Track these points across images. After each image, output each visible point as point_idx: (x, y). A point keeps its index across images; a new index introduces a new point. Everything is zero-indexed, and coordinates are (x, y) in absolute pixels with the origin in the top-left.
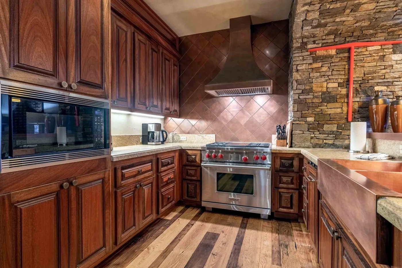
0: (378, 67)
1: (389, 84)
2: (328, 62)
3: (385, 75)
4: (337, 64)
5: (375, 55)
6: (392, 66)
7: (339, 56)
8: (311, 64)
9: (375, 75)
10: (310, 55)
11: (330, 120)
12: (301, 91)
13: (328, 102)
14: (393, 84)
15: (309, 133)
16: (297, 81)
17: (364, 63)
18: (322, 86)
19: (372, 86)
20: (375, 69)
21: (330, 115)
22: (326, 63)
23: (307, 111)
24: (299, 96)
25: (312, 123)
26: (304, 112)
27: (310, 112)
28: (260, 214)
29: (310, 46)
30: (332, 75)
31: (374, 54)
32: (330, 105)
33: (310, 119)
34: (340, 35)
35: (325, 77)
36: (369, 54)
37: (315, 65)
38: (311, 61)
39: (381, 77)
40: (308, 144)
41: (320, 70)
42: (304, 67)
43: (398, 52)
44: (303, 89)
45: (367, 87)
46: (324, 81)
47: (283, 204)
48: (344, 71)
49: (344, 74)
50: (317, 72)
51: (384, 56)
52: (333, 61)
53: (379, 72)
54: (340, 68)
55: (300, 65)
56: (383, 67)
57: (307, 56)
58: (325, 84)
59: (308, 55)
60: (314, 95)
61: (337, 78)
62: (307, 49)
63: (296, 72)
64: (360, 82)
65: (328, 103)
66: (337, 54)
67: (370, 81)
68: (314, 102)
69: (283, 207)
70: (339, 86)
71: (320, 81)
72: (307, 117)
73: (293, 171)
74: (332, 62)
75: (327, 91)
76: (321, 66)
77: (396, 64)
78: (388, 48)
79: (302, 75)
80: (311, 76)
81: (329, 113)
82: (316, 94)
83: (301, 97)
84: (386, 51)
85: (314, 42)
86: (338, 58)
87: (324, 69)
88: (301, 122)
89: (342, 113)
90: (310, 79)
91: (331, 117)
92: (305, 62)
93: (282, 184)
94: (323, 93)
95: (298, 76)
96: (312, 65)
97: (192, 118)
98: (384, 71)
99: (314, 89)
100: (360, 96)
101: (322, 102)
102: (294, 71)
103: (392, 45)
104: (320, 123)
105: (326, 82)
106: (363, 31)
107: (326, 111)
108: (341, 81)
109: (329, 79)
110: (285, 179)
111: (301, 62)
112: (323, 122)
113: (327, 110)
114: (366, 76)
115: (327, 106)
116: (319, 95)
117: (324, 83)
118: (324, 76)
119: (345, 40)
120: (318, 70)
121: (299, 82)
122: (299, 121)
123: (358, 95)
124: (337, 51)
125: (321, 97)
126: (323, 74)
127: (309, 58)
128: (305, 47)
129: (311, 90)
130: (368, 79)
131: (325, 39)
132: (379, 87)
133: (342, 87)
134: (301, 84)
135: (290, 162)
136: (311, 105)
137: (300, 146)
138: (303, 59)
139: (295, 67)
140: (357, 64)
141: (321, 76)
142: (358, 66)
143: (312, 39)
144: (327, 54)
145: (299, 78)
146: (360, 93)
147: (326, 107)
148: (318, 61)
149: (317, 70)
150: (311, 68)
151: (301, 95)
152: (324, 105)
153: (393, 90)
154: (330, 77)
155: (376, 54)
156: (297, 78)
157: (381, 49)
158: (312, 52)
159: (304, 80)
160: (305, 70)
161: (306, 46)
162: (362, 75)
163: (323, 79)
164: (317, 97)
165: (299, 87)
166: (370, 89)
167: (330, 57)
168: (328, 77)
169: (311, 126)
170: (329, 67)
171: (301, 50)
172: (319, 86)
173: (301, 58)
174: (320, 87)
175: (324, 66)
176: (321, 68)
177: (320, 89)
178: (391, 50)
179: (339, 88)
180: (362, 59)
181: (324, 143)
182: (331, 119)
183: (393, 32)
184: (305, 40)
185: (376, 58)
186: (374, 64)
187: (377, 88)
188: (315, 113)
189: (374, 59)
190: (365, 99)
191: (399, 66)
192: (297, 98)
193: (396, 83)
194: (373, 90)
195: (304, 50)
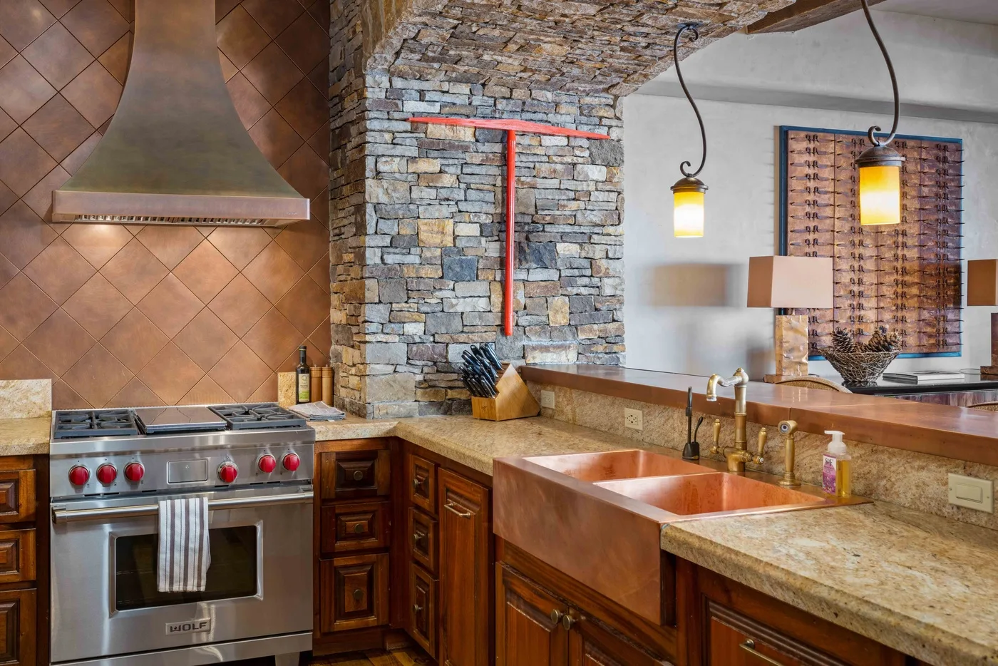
0: (563, 192)
1: (586, 240)
2: (456, 161)
3: (575, 216)
4: (477, 170)
5: (556, 161)
6: (589, 194)
7: (481, 147)
8: (413, 160)
9: (557, 213)
10: (411, 132)
11: (462, 332)
12: (387, 241)
13: (457, 279)
14: (592, 241)
15: (411, 369)
16: (376, 207)
17: (534, 176)
18: (443, 229)
19: (551, 242)
20: (557, 198)
21: (464, 316)
22: (451, 161)
23: (404, 304)
24: (385, 257)
25: (418, 340)
26: (397, 305)
27: (412, 305)
28: (274, 656)
29: (412, 106)
30: (466, 200)
31: (554, 158)
32: (462, 288)
33: (414, 329)
34: (484, 88)
35: (448, 205)
36: (546, 155)
37: (425, 166)
38: (414, 152)
39: (569, 219)
40: (408, 404)
41: (437, 182)
42: (395, 165)
43: (599, 162)
44: (393, 233)
45: (541, 242)
46: (448, 215)
47: (349, 606)
48: (493, 194)
49: (493, 200)
50: (429, 187)
51: (574, 165)
52: (469, 160)
53: (564, 206)
54: (483, 182)
55: (384, 159)
56: (572, 195)
57: (404, 135)
58: (449, 225)
59: (406, 132)
60: (423, 255)
61: (478, 210)
62: (403, 111)
63: (373, 178)
64: (526, 228)
65: (456, 282)
66: (477, 141)
67: (548, 228)
68: (423, 276)
69: (349, 616)
70: (481, 235)
71: (437, 215)
72: (404, 323)
73: (373, 495)
74: (466, 163)
75: (455, 246)
76: (441, 172)
77: (597, 190)
78: (581, 147)
79: (389, 191)
80: (414, 195)
81: (460, 309)
82: (427, 254)
83: (390, 259)
85: (422, 95)
86: (480, 154)
87: (448, 180)
88: (390, 338)
89: (490, 311)
90: (412, 207)
91: (465, 323)
92: (399, 150)
93: (344, 539)
94: (445, 251)
95: (380, 192)
96: (417, 163)
98: (574, 205)
99: (423, 236)
100: (527, 266)
101: (442, 278)
102: (368, 174)
103: (588, 139)
104: (439, 340)
105: (452, 221)
106: (533, 92)
107: (453, 306)
108: (486, 219)
109: (460, 211)
110: (353, 523)
111: (388, 149)
112: (446, 338)
113: (454, 301)
114: (540, 212)
115: (453, 290)
116: (435, 257)
117: (446, 221)
118: (448, 200)
119: (495, 105)
120: (432, 182)
121: (384, 211)
122: (384, 333)
123: (524, 263)
124: (477, 133)
125: (440, 262)
126: (444, 194)
127: (408, 142)
128: (397, 105)
129: (415, 240)
130: (544, 222)
131: (447, 92)
132: (566, 244)
133: (490, 238)
134: (388, 219)
135: (369, 464)
136: (414, 284)
137: (387, 413)
138: (394, 141)
139: (370, 162)
140: (523, 179)
141: (440, 200)
142: (523, 183)
143: (417, 85)
144: (452, 137)
145: (383, 199)
146: (528, 257)
147: (453, 294)
148: (432, 155)
149: (429, 179)
150: (414, 173)
151: (389, 253)
152: (448, 285)
153: (590, 255)
154: (463, 206)
155: (559, 158)
156: (377, 197)
157: (568, 145)
158: (417, 123)
159: (397, 206)
160: (397, 175)
161: (400, 103)
162: (532, 210)
163: (445, 210)
164: (425, 262)
165: (383, 225)
166: (548, 248)
167: (462, 146)
168: (457, 203)
169: (415, 348)
170: (458, 176)
171: (388, 113)
172: (436, 229)
173: (388, 137)
174: (437, 233)
175: (447, 173)
176: (440, 177)
177: (437, 239)
178: (586, 154)
179: (483, 240)
180: (532, 165)
181: (449, 399)
182: (465, 329)
183: (591, 107)
184: (398, 83)
185: (559, 167)
186: (555, 183)
187: (561, 247)
188: (425, 309)
189: (555, 171)
190: (538, 275)
191: (601, 196)
192: (378, 261)
193: (596, 238)
194: (553, 252)
195: (396, 115)
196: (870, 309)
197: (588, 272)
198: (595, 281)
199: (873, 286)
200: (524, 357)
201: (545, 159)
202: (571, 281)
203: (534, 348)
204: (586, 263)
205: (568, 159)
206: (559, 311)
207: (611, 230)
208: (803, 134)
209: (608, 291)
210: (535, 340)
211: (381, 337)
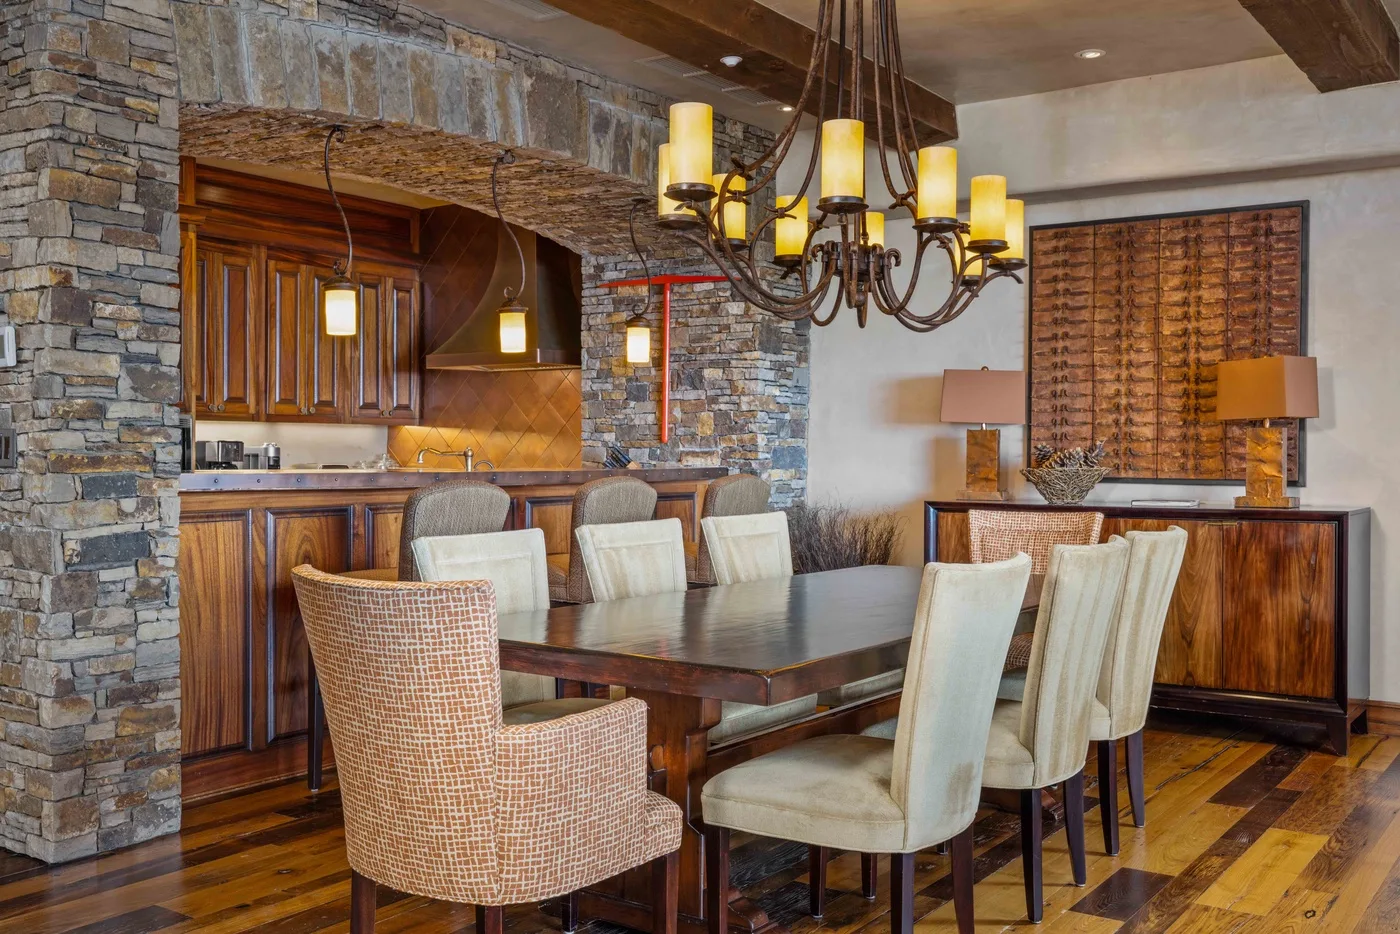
0: (709, 327)
1: (725, 365)
3: (719, 346)
5: (705, 302)
6: (728, 327)
7: (652, 299)
8: (609, 315)
9: (705, 344)
10: (609, 294)
11: (638, 440)
12: (594, 374)
13: (637, 399)
14: (730, 365)
16: (588, 350)
17: (689, 317)
18: (627, 363)
19: (700, 368)
20: (705, 332)
21: (638, 428)
23: (603, 419)
24: (593, 385)
26: (600, 420)
27: (608, 420)
29: (610, 275)
31: (703, 300)
32: (640, 406)
33: (608, 437)
36: (697, 299)
37: (617, 318)
38: (611, 308)
39: (715, 349)
41: (623, 328)
42: (599, 319)
43: (739, 299)
44: (597, 368)
45: (693, 369)
50: (619, 333)
51: (718, 304)
53: (711, 338)
55: (592, 316)
56: (717, 329)
57: (604, 297)
59: (606, 294)
60: (615, 383)
62: (604, 280)
63: (587, 330)
64: (683, 358)
65: (635, 402)
66: (651, 294)
67: (699, 357)
68: (615, 398)
70: (653, 366)
72: (604, 432)
75: (635, 375)
77: (734, 323)
78: (725, 288)
79: (595, 338)
80: (609, 340)
81: (637, 423)
82: (617, 382)
83: (596, 387)
84: (721, 294)
85: (616, 266)
86: (652, 305)
88: (595, 443)
89: (656, 424)
90: (607, 349)
91: (640, 433)
92: (601, 309)
94: (629, 380)
95: (590, 339)
96: (612, 316)
97: (445, 425)
98: (717, 337)
99: (614, 369)
100: (682, 388)
101: (627, 399)
102: (583, 327)
107: (632, 420)
108: (655, 354)
111: (595, 308)
112: (628, 444)
113: (634, 417)
114: (692, 345)
115: (634, 408)
116: (622, 384)
120: (620, 329)
121: (590, 353)
122: (592, 440)
123: (680, 386)
124: (650, 289)
125: (625, 387)
127: (607, 301)
128: (600, 276)
129: (610, 372)
130: (697, 352)
131: (632, 261)
132: (711, 369)
133: (657, 368)
134: (594, 358)
136: (610, 404)
138: (599, 303)
139: (583, 319)
140: (679, 320)
142: (679, 323)
144: (634, 294)
145: (591, 344)
146: (683, 381)
147: (633, 411)
148: (621, 309)
150: (610, 323)
151: (595, 383)
152: (630, 405)
153: (730, 377)
155: (707, 300)
156: (588, 343)
157: (714, 289)
158: (613, 285)
159: (599, 349)
160: (600, 327)
161: (602, 274)
162: (687, 344)
164: (616, 387)
165: (591, 363)
166: (698, 373)
167: (640, 300)
171: (595, 282)
172: (622, 364)
173: (595, 300)
174: (623, 366)
177: (622, 371)
178: (728, 294)
180: (687, 308)
182: (640, 438)
184: (602, 260)
185: (706, 307)
186: (703, 320)
187: (708, 373)
188: (615, 422)
189: (702, 311)
190: (691, 395)
191: (738, 328)
192: (588, 389)
193: (734, 363)
194: (701, 378)
195: (599, 283)
196: (1145, 425)
197: (728, 392)
198: (735, 398)
199: (1151, 398)
200: (680, 461)
201: (697, 302)
202: (713, 400)
203: (688, 453)
204: (726, 384)
205: (712, 300)
206: (706, 424)
207: (747, 355)
208: (1051, 232)
209: (744, 407)
210: (688, 448)
211: (590, 443)
